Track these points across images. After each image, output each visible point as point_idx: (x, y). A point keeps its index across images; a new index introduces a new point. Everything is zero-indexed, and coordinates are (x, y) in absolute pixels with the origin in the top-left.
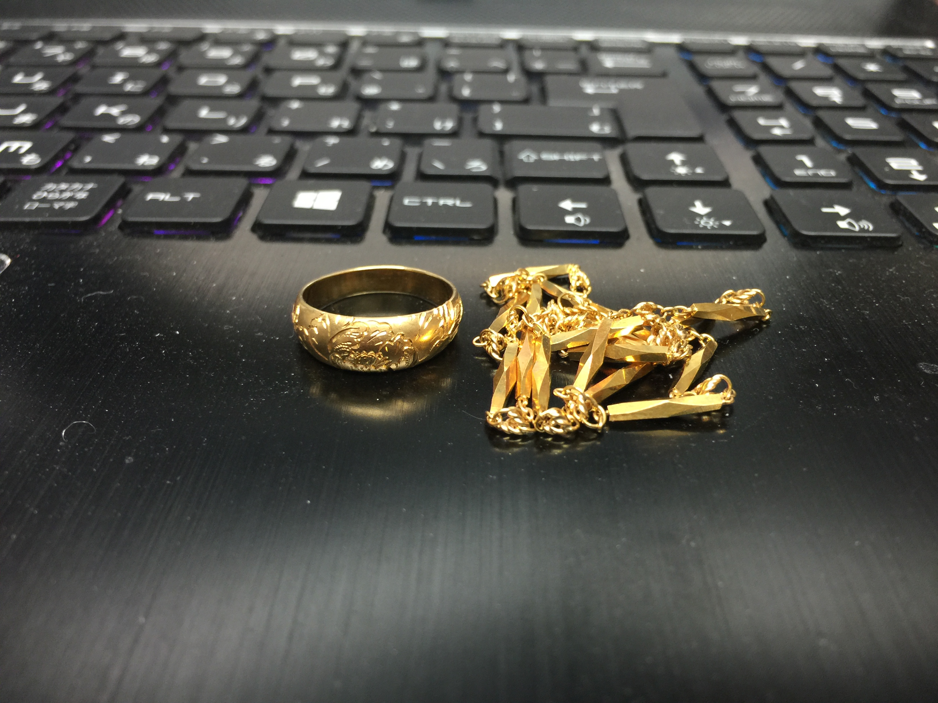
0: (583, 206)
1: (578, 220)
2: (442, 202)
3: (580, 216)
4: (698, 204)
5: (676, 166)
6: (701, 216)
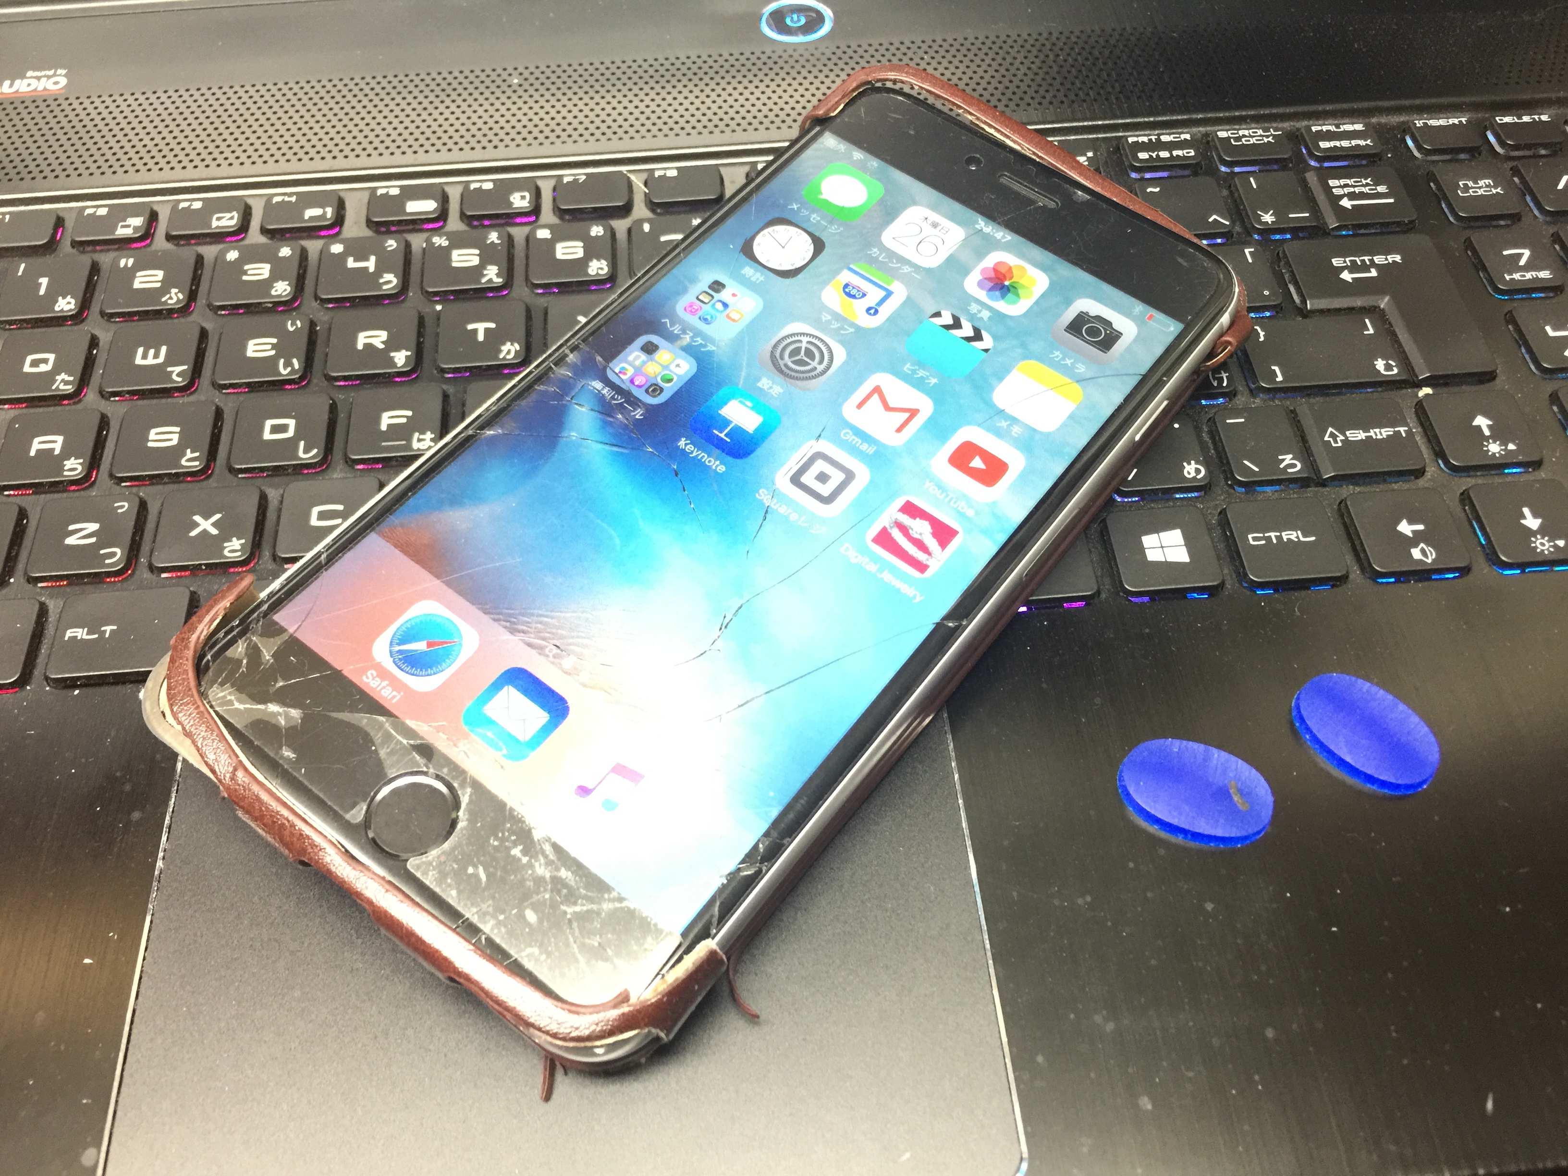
0: (1421, 527)
1: (1423, 552)
2: (1285, 536)
3: (1422, 545)
4: (1526, 511)
5: (1487, 439)
6: (1534, 533)
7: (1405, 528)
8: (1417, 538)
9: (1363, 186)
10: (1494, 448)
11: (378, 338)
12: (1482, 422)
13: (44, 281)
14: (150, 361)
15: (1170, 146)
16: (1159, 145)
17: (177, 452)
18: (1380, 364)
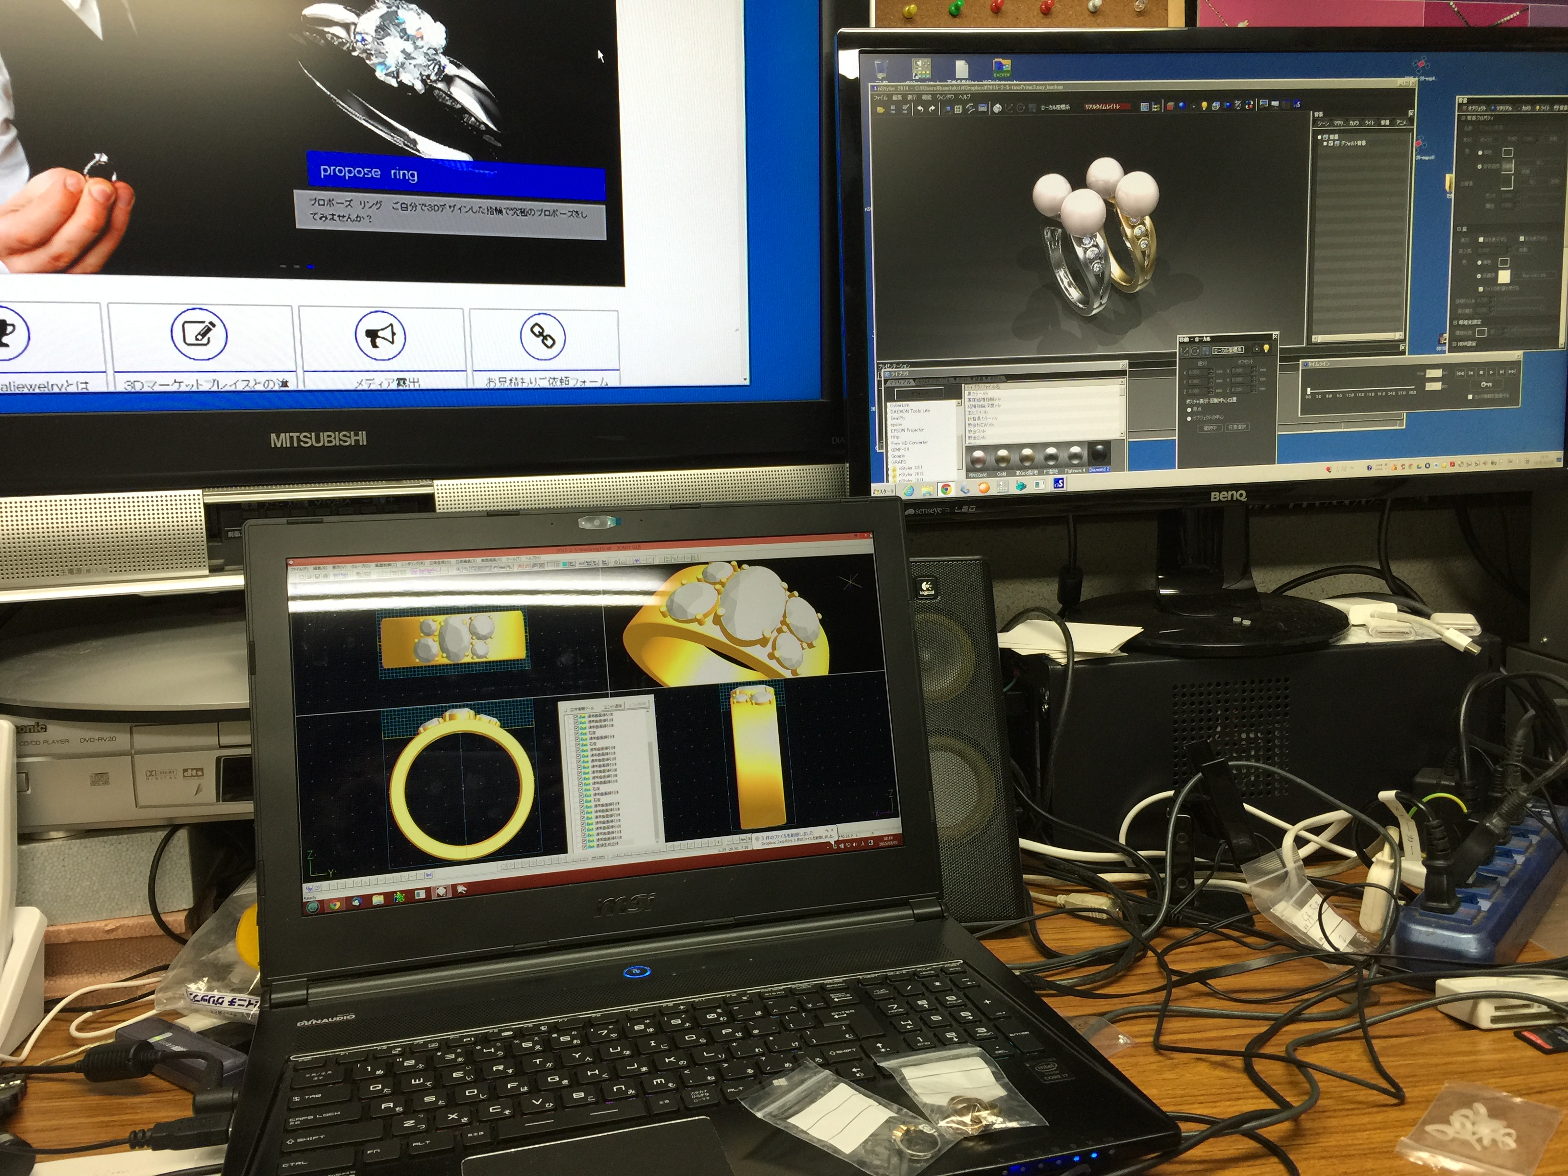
7: (854, 1070)
8: (858, 1072)
9: (843, 995)
10: (883, 1050)
11: (501, 1067)
12: (879, 1045)
13: (369, 1068)
14: (417, 1082)
15: (775, 991)
16: (772, 991)
17: (437, 1101)
18: (847, 1036)
